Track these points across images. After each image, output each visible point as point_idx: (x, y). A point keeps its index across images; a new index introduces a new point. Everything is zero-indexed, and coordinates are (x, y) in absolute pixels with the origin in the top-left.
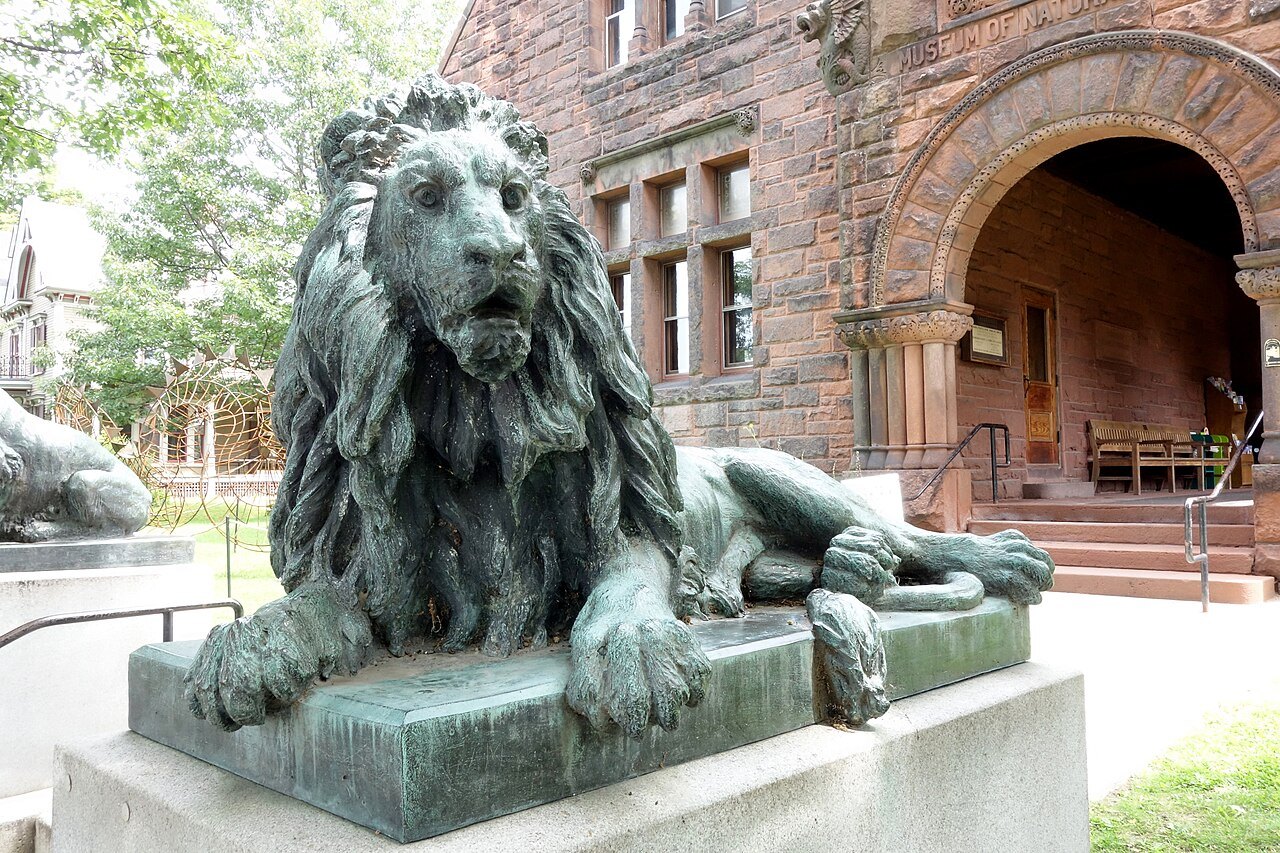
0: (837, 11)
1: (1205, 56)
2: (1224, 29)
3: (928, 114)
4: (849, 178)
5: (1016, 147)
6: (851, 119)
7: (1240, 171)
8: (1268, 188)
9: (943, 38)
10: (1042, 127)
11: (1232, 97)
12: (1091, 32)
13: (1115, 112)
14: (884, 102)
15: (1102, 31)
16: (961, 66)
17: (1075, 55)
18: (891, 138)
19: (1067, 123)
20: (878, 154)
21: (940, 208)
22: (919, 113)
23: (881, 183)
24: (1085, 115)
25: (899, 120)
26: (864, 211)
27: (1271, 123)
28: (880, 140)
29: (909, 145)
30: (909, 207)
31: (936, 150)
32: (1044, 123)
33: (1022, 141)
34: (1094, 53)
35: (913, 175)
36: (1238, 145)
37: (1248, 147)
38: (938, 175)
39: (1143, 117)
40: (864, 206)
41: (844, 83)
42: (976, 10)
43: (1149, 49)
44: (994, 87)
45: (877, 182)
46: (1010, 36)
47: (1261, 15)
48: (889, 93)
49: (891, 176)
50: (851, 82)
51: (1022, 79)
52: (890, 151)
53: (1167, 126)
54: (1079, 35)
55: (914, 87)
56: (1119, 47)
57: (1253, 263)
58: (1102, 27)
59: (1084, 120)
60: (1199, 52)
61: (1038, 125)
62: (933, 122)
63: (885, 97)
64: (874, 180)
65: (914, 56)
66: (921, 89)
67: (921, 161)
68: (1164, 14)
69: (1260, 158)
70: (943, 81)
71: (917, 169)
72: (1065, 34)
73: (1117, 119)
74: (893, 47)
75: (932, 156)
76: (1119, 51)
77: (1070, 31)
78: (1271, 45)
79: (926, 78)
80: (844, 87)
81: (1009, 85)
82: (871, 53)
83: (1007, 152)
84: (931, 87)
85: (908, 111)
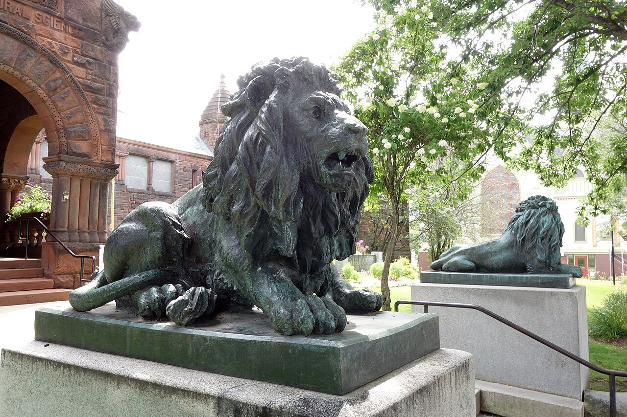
1: (57, 66)
2: (65, 59)
7: (64, 120)
8: (74, 131)
11: (64, 89)
12: (6, 23)
13: (14, 68)
15: (12, 26)
27: (76, 106)
34: (8, 34)
36: (65, 109)
37: (68, 112)
39: (27, 78)
43: (34, 49)
47: (78, 62)
53: (37, 87)
56: (21, 39)
57: (66, 159)
60: (55, 63)
68: (42, 38)
69: (73, 118)
73: (15, 72)
76: (20, 41)
78: (79, 76)
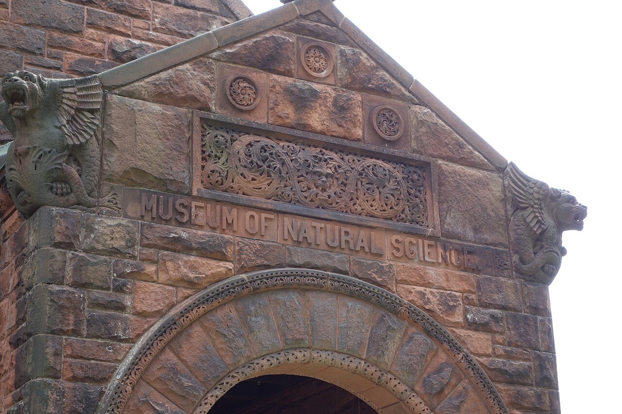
0: (70, 103)
1: (439, 340)
2: (450, 322)
3: (176, 283)
4: (62, 322)
5: (272, 360)
6: (69, 246)
9: (198, 204)
10: (299, 349)
11: (456, 385)
12: (346, 273)
13: (366, 361)
14: (119, 244)
15: (356, 276)
16: (219, 245)
17: (336, 289)
18: (124, 292)
19: (324, 354)
20: (105, 306)
21: (185, 403)
22: (163, 277)
23: (105, 345)
24: (340, 353)
25: (138, 274)
26: (80, 373)
28: (108, 289)
29: (149, 310)
30: (144, 389)
31: (184, 330)
32: (302, 345)
33: (278, 356)
34: (351, 295)
35: (155, 351)
38: (183, 361)
39: (390, 376)
40: (82, 368)
41: (62, 195)
42: (233, 192)
43: (397, 314)
44: (256, 285)
45: (99, 341)
46: (268, 238)
47: (476, 323)
48: (127, 237)
49: (121, 341)
50: (72, 198)
51: (282, 289)
52: (122, 308)
53: (408, 393)
54: (336, 270)
55: (159, 243)
56: (373, 300)
58: (357, 273)
59: (338, 358)
60: (435, 333)
61: (297, 346)
62: (180, 295)
63: (122, 238)
64: (98, 337)
65: (161, 207)
66: (167, 249)
67: (167, 338)
68: (407, 287)
70: (194, 253)
71: (161, 345)
72: (325, 263)
73: (368, 369)
74: (134, 183)
75: (180, 334)
76: (372, 303)
77: (329, 262)
78: (481, 352)
79: (179, 240)
80: (61, 200)
81: (269, 290)
82: (105, 177)
83: (261, 362)
84: (179, 252)
85: (151, 269)
